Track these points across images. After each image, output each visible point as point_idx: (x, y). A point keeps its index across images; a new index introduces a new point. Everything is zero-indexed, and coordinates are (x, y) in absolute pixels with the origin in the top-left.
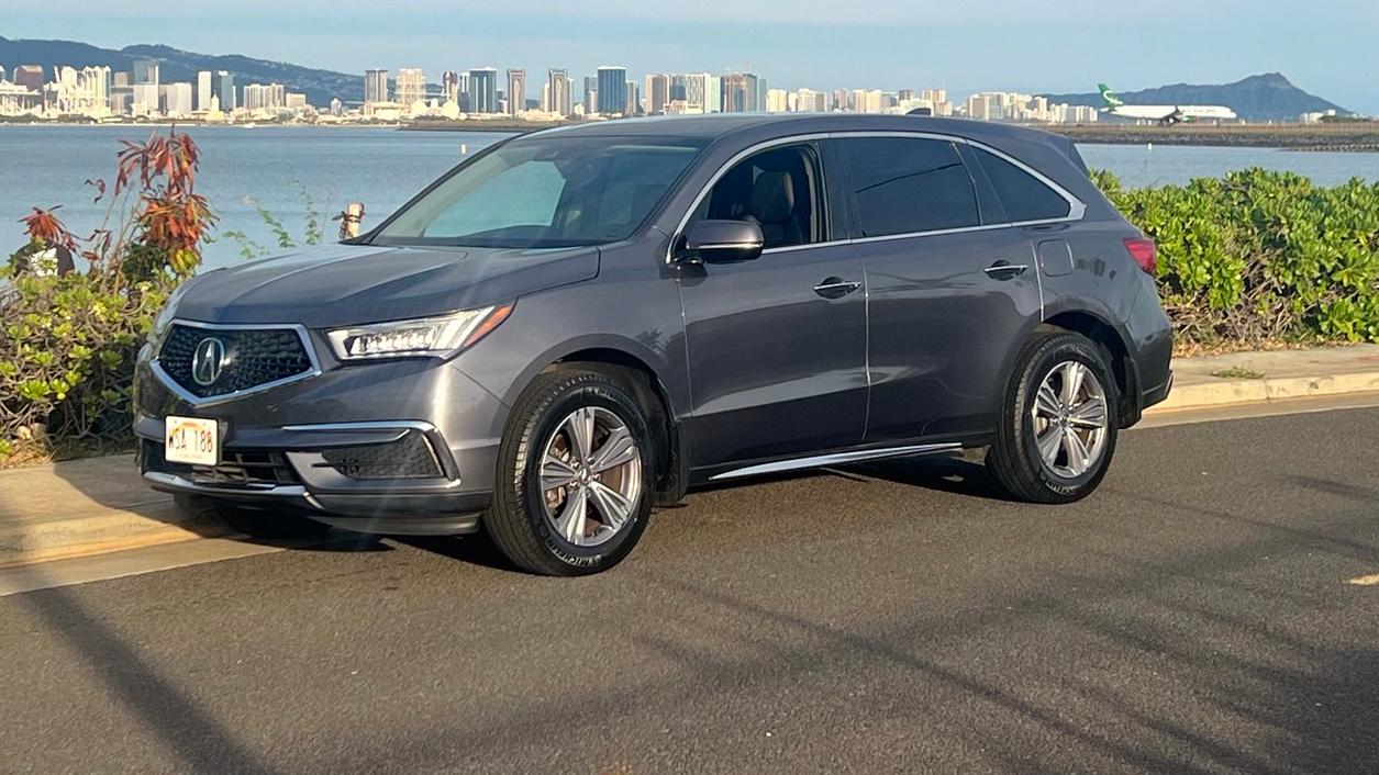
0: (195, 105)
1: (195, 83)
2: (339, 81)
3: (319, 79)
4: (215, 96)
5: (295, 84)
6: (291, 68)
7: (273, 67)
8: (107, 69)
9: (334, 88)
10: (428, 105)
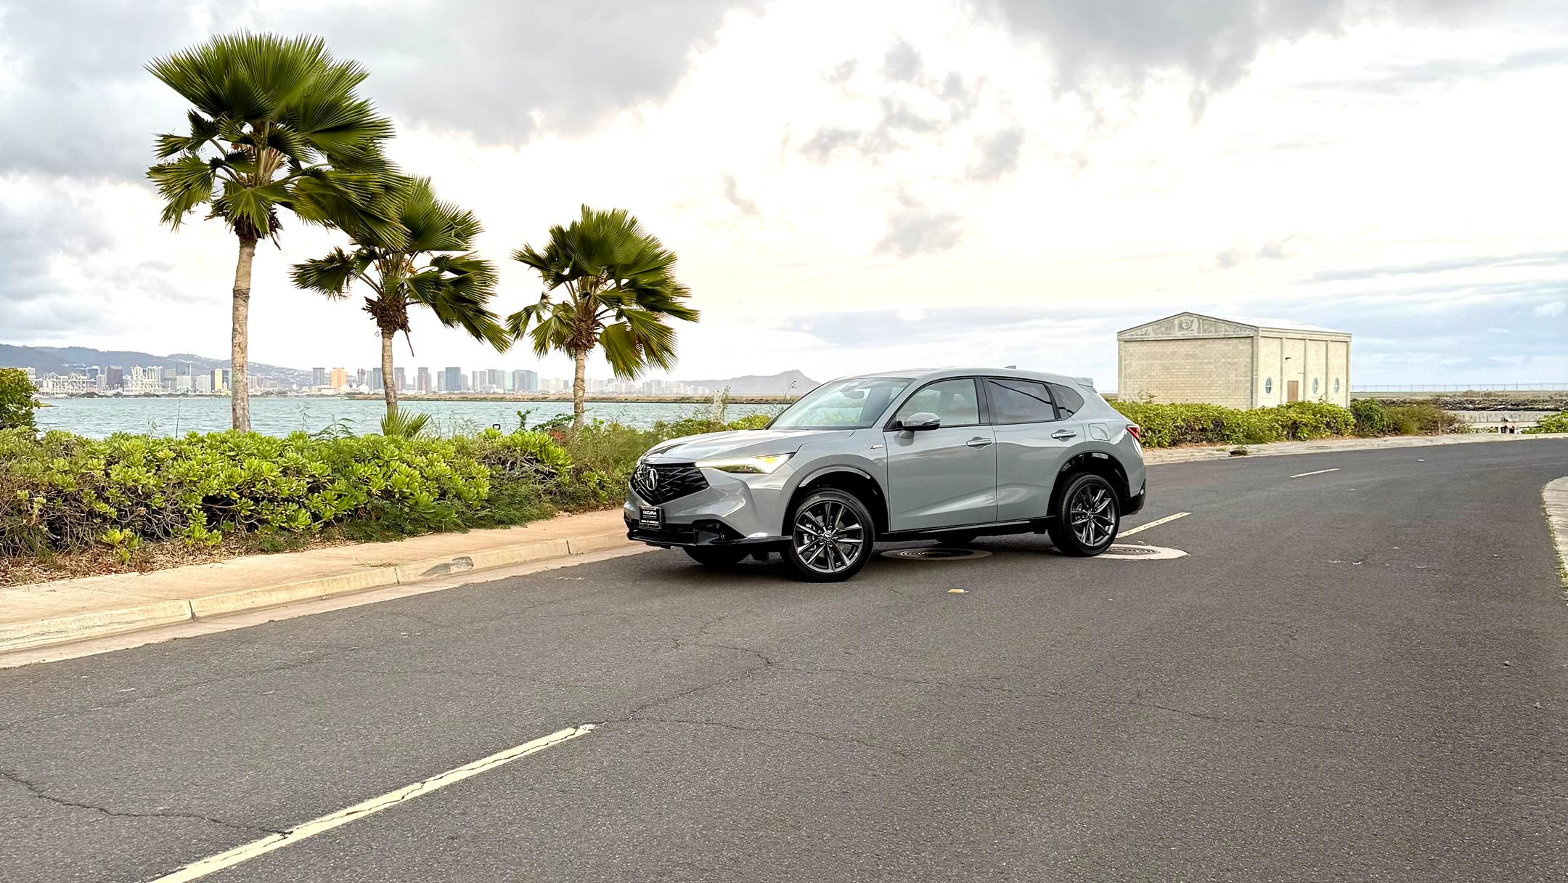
0: (213, 387)
1: (213, 374)
2: (296, 374)
3: (284, 373)
4: (225, 383)
5: (270, 375)
6: (268, 366)
7: (257, 366)
8: (161, 367)
9: (292, 378)
10: (351, 386)
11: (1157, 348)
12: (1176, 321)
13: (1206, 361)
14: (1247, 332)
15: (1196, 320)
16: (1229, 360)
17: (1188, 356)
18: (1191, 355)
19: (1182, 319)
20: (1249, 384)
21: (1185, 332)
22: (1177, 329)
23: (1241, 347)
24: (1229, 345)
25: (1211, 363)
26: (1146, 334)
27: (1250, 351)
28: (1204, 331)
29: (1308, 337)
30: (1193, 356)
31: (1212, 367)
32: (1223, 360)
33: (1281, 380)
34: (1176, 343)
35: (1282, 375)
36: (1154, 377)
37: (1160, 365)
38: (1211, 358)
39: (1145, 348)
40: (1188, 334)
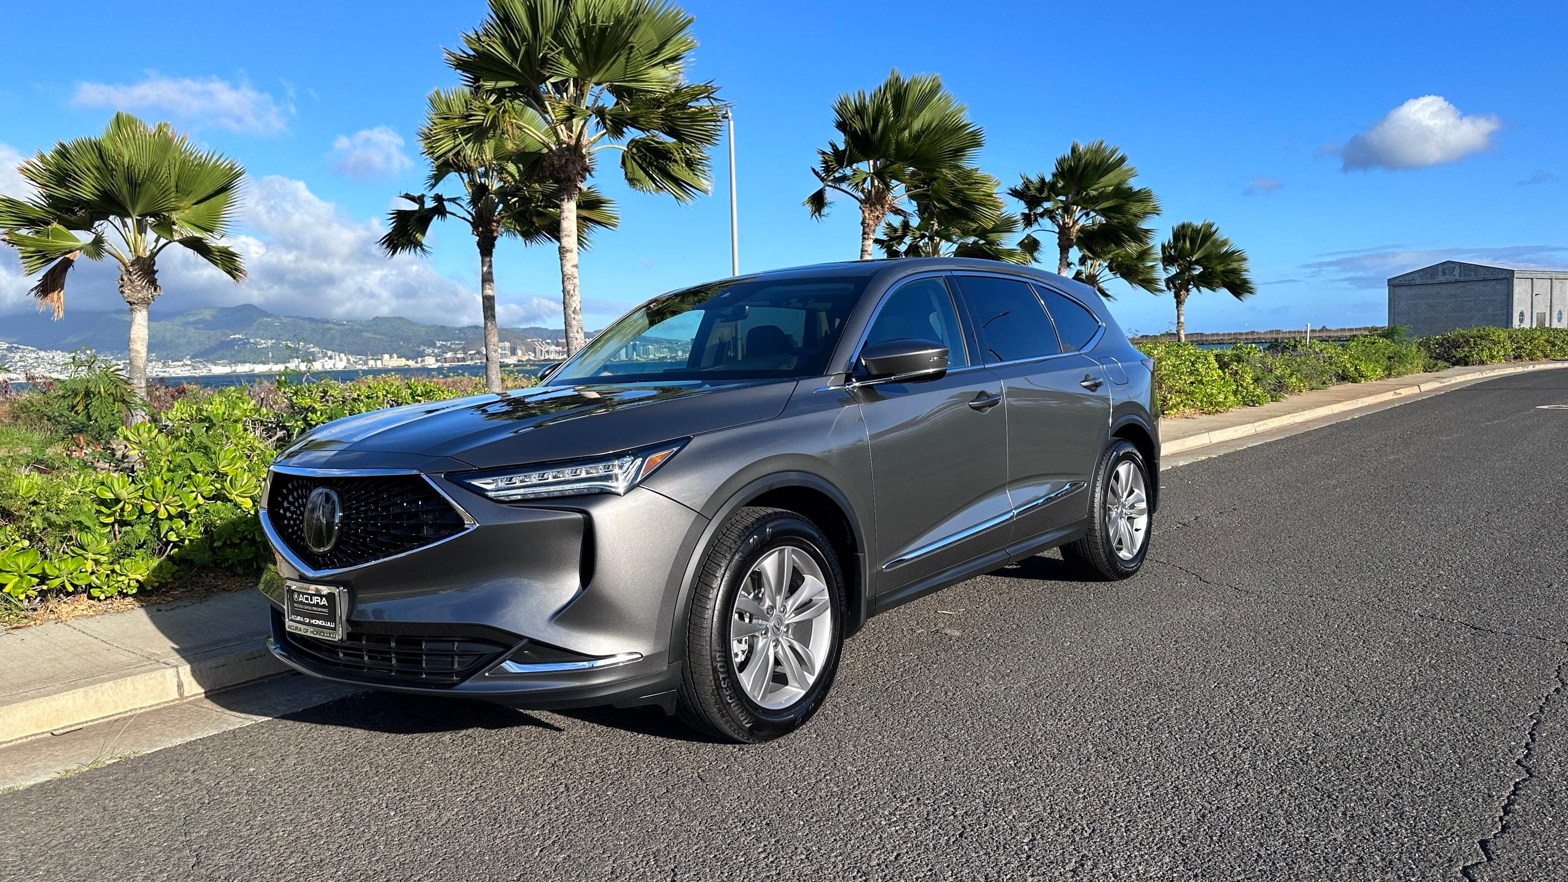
11: (1424, 291)
12: (1440, 268)
13: (1466, 299)
14: (1504, 275)
15: (1457, 267)
16: (1487, 298)
17: (1451, 296)
18: (1452, 295)
19: (1445, 266)
20: (1505, 317)
21: (1448, 277)
22: (1440, 274)
23: (1498, 287)
24: (1487, 285)
25: (1471, 301)
26: (1413, 280)
27: (1506, 290)
28: (1465, 275)
29: (1554, 275)
30: (1454, 296)
31: (1472, 304)
32: (1481, 298)
33: (1532, 313)
34: (1440, 286)
35: (1532, 308)
36: (1420, 313)
37: (1426, 304)
38: (1471, 296)
39: (1413, 291)
40: (1452, 278)
